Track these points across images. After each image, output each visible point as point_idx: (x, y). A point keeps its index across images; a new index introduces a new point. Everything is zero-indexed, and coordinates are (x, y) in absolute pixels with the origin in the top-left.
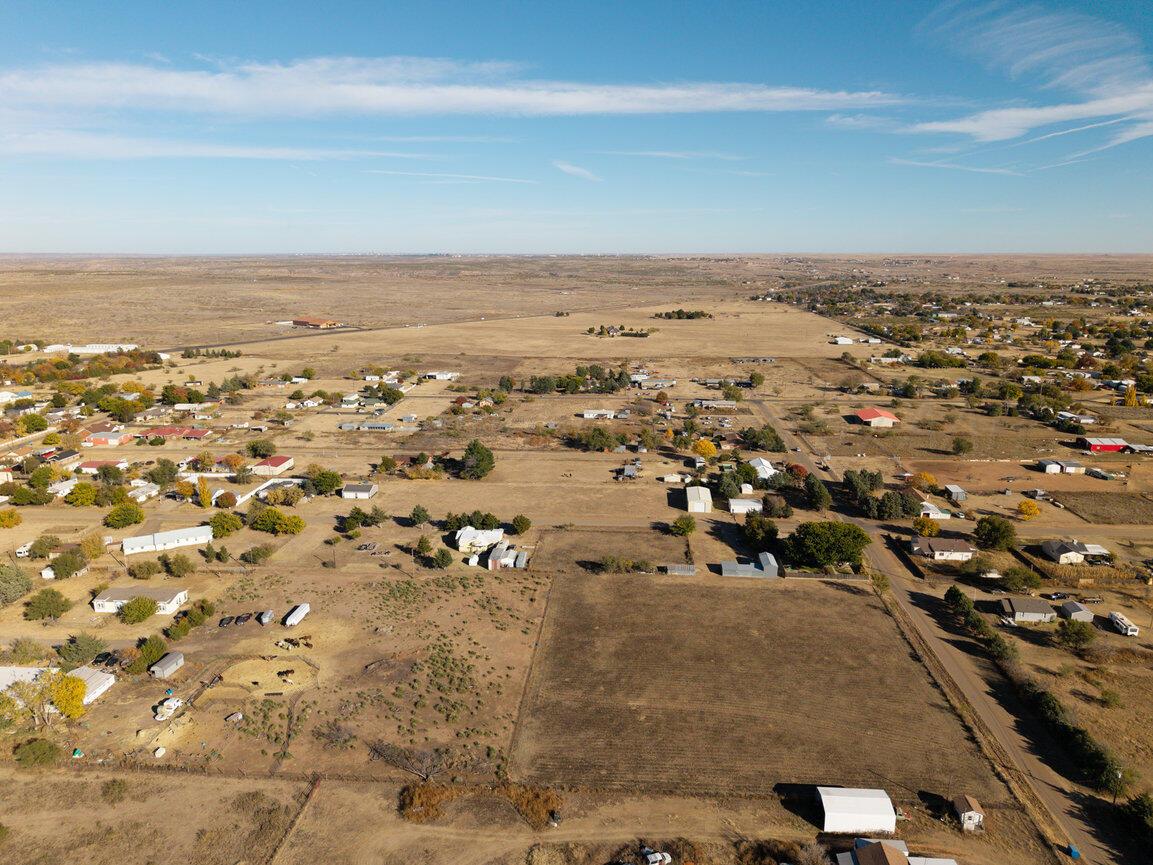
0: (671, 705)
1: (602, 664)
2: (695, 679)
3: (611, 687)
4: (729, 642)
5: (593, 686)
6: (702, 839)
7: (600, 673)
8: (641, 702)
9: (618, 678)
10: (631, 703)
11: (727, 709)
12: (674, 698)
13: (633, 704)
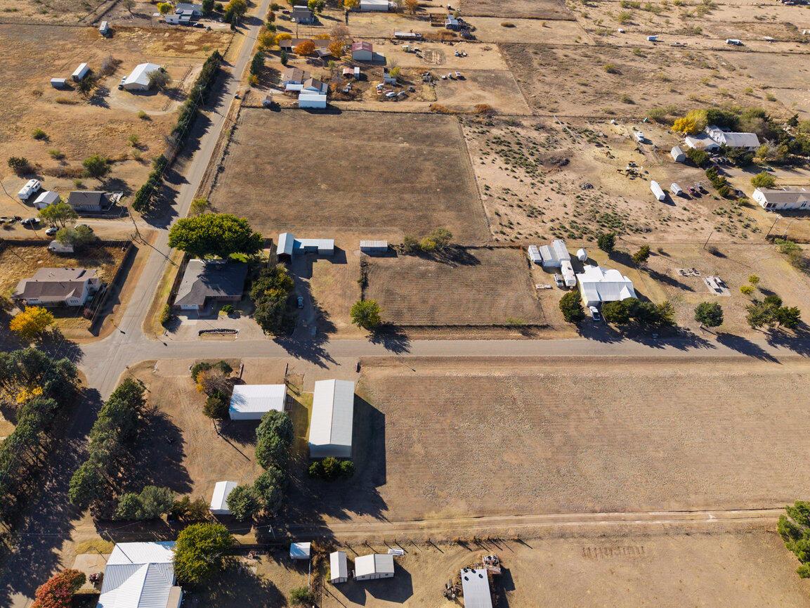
0: (386, 144)
1: (428, 165)
2: (371, 156)
3: (420, 153)
4: (345, 180)
5: (430, 153)
6: (374, 102)
7: (428, 160)
8: (401, 145)
9: (416, 157)
10: (408, 144)
11: (355, 142)
12: (384, 147)
13: (406, 145)
